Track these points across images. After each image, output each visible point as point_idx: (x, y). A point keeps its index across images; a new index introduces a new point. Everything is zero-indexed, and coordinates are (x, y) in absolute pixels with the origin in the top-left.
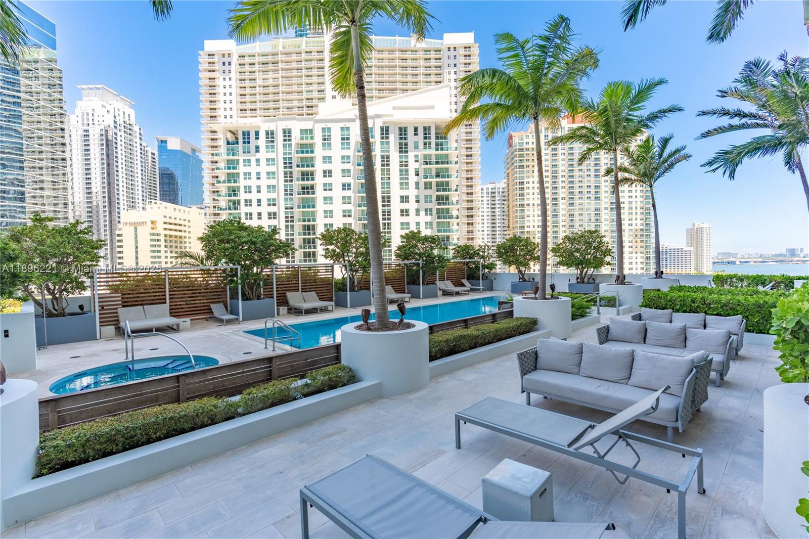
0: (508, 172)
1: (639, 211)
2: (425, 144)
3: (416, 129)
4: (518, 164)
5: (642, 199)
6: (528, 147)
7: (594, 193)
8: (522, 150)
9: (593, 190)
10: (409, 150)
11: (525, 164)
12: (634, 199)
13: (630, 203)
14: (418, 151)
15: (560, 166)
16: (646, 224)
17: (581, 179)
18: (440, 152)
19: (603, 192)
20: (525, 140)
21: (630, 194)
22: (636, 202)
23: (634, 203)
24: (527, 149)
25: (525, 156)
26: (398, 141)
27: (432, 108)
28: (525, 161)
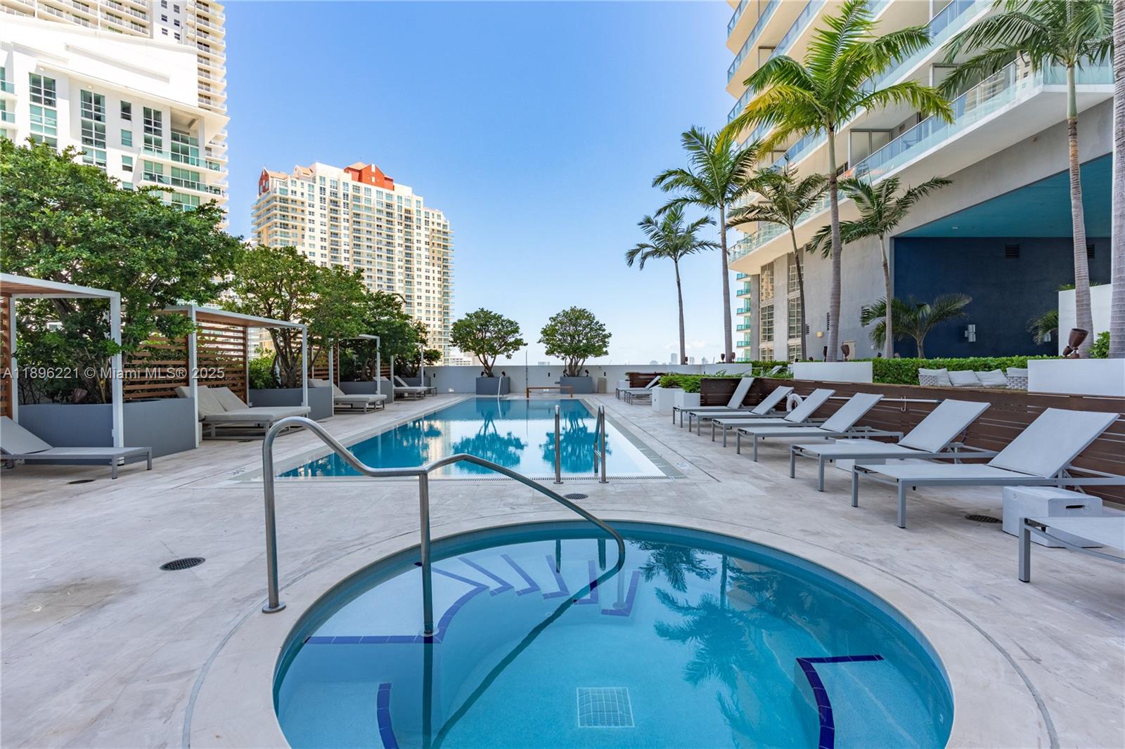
0: (260, 229)
1: (437, 310)
2: (147, 141)
3: (126, 110)
4: (278, 221)
5: (439, 296)
6: (293, 197)
7: (386, 281)
8: (285, 201)
9: (385, 277)
10: (107, 141)
11: (291, 223)
12: (431, 295)
13: (428, 298)
14: (131, 151)
15: (342, 236)
16: (444, 326)
17: (370, 259)
19: (397, 281)
20: (291, 188)
21: (428, 288)
22: (434, 298)
23: (431, 299)
24: (294, 201)
25: (290, 210)
27: (165, 79)
28: (290, 218)
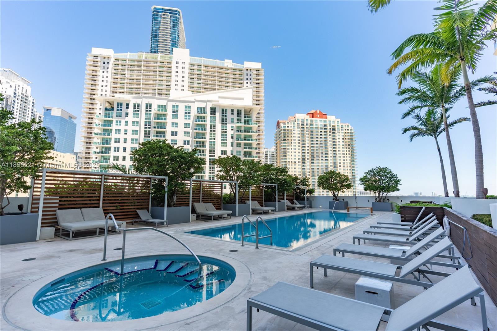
0: (277, 142)
1: (349, 168)
2: (238, 120)
3: (232, 111)
4: (283, 138)
5: (350, 162)
6: (288, 129)
7: (325, 157)
8: (285, 130)
9: (324, 155)
10: (227, 122)
11: (287, 138)
12: (346, 162)
13: (344, 163)
14: (233, 124)
15: (306, 140)
16: (353, 176)
17: (317, 149)
18: (247, 125)
19: (329, 157)
20: (287, 125)
21: (344, 159)
22: (347, 163)
23: (346, 163)
24: (288, 130)
25: (287, 134)
26: (221, 117)
27: (243, 99)
28: (287, 137)
